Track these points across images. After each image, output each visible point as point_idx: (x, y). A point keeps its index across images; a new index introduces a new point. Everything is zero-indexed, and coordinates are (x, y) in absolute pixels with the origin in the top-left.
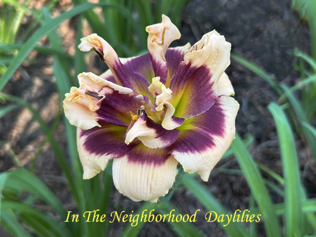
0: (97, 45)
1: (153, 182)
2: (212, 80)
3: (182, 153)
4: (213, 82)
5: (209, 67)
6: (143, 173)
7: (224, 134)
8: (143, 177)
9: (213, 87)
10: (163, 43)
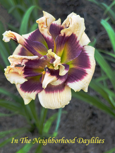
0: (12, 37)
1: (61, 100)
2: (78, 40)
3: (72, 83)
4: (79, 41)
5: (75, 33)
6: (55, 97)
7: (90, 67)
8: (55, 99)
9: (79, 43)
10: (47, 26)
